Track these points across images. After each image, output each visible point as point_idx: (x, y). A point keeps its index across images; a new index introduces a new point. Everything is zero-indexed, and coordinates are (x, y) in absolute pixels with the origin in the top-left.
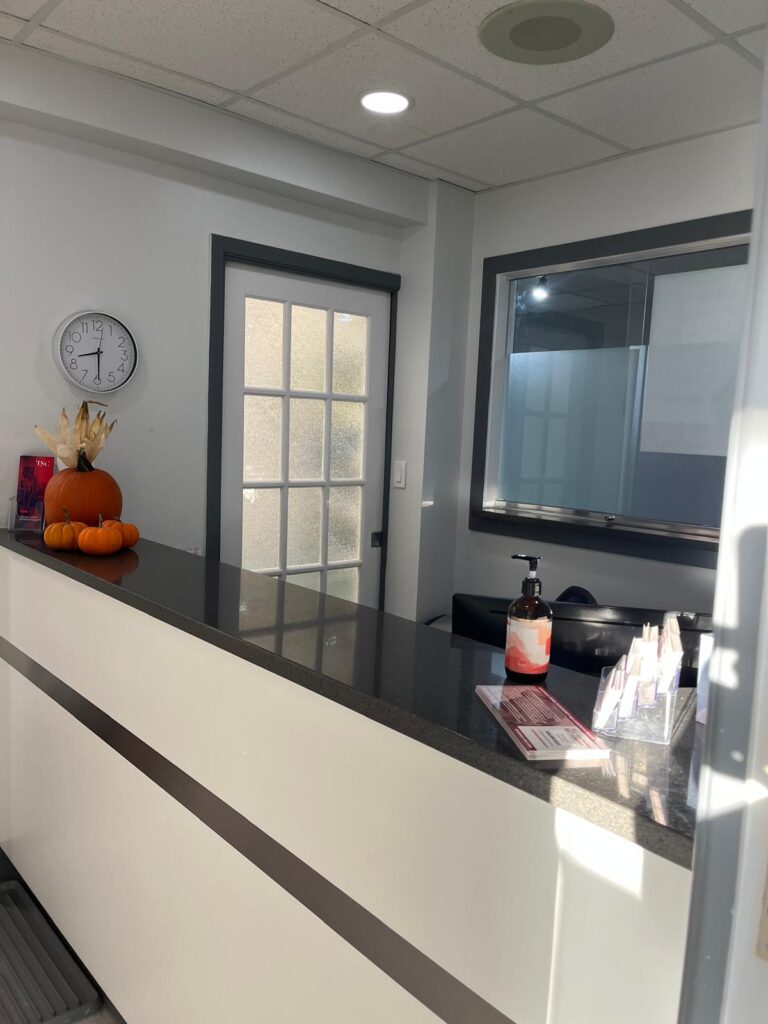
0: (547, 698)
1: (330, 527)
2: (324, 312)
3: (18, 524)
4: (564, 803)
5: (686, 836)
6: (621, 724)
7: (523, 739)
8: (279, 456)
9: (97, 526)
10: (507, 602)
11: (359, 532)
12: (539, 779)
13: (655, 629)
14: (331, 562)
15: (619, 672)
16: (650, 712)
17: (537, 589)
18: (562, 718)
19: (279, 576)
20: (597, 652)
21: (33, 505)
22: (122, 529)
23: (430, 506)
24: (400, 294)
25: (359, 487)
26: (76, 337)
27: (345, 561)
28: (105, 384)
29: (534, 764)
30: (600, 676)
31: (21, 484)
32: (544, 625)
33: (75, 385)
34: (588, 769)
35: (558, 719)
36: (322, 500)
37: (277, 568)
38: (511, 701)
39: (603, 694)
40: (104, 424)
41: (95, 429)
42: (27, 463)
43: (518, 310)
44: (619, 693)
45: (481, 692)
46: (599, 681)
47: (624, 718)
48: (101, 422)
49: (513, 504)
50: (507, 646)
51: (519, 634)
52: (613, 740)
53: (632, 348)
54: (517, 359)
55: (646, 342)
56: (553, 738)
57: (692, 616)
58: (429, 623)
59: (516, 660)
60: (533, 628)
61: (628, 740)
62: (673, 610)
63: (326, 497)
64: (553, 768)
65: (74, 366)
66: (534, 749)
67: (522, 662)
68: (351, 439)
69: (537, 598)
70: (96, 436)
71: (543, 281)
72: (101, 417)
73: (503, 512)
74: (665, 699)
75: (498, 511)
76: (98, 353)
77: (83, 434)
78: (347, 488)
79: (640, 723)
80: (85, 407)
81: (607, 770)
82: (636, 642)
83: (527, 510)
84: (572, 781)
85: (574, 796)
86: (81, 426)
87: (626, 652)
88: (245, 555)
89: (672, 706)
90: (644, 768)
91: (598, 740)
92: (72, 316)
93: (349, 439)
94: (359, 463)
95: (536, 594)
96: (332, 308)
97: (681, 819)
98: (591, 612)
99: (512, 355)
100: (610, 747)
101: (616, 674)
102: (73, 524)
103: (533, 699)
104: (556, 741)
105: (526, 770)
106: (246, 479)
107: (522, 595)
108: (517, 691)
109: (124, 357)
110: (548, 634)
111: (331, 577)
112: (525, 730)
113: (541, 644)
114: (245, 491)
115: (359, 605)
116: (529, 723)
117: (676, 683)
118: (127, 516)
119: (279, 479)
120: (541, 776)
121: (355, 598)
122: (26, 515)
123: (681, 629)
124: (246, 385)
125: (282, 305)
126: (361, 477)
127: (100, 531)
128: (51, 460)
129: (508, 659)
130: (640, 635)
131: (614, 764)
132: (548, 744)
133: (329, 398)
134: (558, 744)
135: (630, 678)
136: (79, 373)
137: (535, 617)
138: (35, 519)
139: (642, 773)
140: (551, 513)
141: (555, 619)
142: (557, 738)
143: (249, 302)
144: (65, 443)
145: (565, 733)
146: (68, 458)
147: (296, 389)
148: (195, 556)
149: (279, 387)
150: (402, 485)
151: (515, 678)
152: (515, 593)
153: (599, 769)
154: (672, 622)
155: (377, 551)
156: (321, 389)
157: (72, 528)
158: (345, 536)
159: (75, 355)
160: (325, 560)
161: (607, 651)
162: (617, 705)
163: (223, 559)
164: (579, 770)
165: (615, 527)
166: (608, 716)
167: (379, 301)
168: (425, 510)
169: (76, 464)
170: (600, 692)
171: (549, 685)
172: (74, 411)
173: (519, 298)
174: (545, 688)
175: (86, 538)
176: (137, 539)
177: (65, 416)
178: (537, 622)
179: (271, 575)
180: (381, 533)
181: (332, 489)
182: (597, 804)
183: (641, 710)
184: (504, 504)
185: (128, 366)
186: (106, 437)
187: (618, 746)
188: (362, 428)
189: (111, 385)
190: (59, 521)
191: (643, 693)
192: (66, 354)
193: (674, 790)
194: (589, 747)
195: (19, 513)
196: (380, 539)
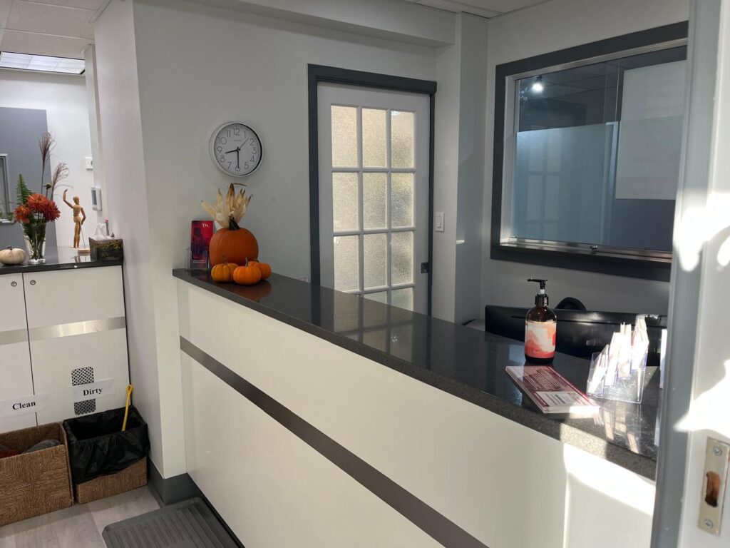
0: (555, 374)
1: (393, 261)
2: (384, 111)
3: (192, 265)
4: (569, 440)
5: (653, 460)
6: (606, 390)
7: (540, 400)
8: (357, 213)
9: (244, 265)
10: (525, 310)
11: (412, 263)
12: (551, 426)
13: (629, 326)
14: (394, 285)
15: (604, 356)
16: (627, 382)
17: (546, 301)
18: (565, 386)
19: (359, 295)
20: (588, 343)
21: (201, 252)
22: (260, 266)
23: (463, 243)
24: (437, 95)
25: (412, 232)
26: (223, 141)
27: (403, 284)
28: (243, 171)
29: (548, 416)
30: (590, 359)
31: (193, 239)
32: (551, 325)
33: (225, 172)
34: (585, 419)
35: (563, 387)
36: (386, 242)
37: (358, 290)
38: (530, 376)
39: (593, 371)
40: (245, 197)
41: (239, 201)
42: (196, 225)
43: (522, 101)
44: (605, 370)
45: (509, 371)
46: (590, 363)
47: (608, 386)
48: (243, 197)
49: (523, 240)
50: (526, 341)
51: (534, 332)
52: (602, 401)
53: (607, 124)
54: (522, 136)
55: (619, 119)
56: (560, 399)
57: (656, 317)
58: (465, 324)
59: (532, 349)
60: (543, 327)
61: (612, 401)
62: (641, 313)
63: (389, 240)
64: (562, 418)
65: (223, 160)
66: (547, 406)
67: (536, 350)
68: (405, 198)
69: (546, 308)
70: (240, 206)
71: (540, 79)
72: (242, 193)
73: (515, 246)
74: (637, 373)
75: (511, 245)
76: (238, 150)
77: (232, 205)
78: (403, 233)
79: (620, 389)
80: (232, 187)
81: (598, 421)
82: (616, 335)
83: (532, 243)
84: (574, 427)
85: (576, 435)
86: (230, 200)
87: (608, 342)
88: (336, 282)
89: (642, 378)
90: (623, 419)
91: (591, 400)
92: (220, 126)
93: (404, 199)
94: (410, 215)
95: (545, 305)
96: (389, 109)
97: (650, 450)
98: (583, 316)
99: (518, 133)
100: (600, 405)
101: (602, 358)
102: (229, 265)
103: (545, 374)
104: (562, 401)
105: (543, 420)
106: (335, 230)
107: (535, 306)
108: (533, 370)
109: (254, 152)
110: (554, 331)
111: (394, 295)
112: (542, 394)
113: (549, 338)
114: (335, 238)
115: (413, 312)
116: (543, 389)
117: (644, 363)
118: (262, 258)
119: (357, 229)
120: (553, 423)
121: (411, 308)
122: (197, 259)
123: (647, 326)
124: (334, 166)
125: (355, 109)
126: (412, 225)
127: (247, 268)
128: (211, 223)
129: (526, 349)
130: (618, 330)
131: (603, 417)
132: (557, 403)
133: (389, 171)
134: (564, 403)
135: (612, 360)
136: (226, 165)
137: (544, 320)
138: (203, 261)
139: (623, 423)
140: (550, 245)
141: (558, 321)
142: (563, 399)
143: (333, 108)
144: (220, 212)
145: (568, 396)
146: (222, 222)
147: (367, 166)
148: (305, 283)
149: (355, 165)
150: (442, 230)
151: (531, 361)
152: (531, 304)
153: (592, 420)
154: (641, 322)
155: (425, 276)
156: (384, 165)
157: (229, 267)
158: (403, 266)
159: (223, 153)
160: (390, 283)
161: (595, 342)
162: (603, 378)
163: (321, 285)
164: (578, 420)
165: (597, 254)
166: (597, 386)
167: (422, 101)
168: (458, 247)
169: (228, 225)
170: (591, 369)
171: (555, 365)
172: (226, 191)
173: (523, 92)
174: (553, 367)
175: (238, 273)
176: (270, 273)
177: (220, 193)
178: (546, 323)
179: (355, 294)
180: (427, 263)
181: (393, 234)
182: (592, 441)
183: (621, 381)
184: (515, 240)
185: (256, 158)
186: (246, 206)
187: (605, 404)
188: (412, 190)
189: (247, 171)
190: (221, 263)
191: (621, 371)
192: (218, 152)
193: (645, 432)
194: (585, 404)
195: (193, 259)
196: (427, 267)
